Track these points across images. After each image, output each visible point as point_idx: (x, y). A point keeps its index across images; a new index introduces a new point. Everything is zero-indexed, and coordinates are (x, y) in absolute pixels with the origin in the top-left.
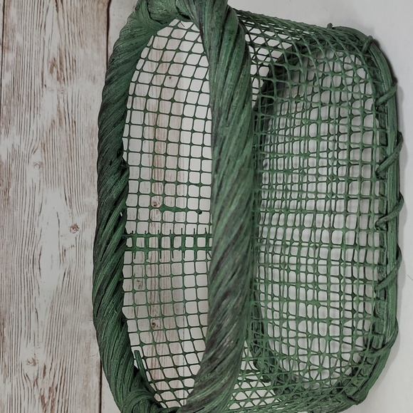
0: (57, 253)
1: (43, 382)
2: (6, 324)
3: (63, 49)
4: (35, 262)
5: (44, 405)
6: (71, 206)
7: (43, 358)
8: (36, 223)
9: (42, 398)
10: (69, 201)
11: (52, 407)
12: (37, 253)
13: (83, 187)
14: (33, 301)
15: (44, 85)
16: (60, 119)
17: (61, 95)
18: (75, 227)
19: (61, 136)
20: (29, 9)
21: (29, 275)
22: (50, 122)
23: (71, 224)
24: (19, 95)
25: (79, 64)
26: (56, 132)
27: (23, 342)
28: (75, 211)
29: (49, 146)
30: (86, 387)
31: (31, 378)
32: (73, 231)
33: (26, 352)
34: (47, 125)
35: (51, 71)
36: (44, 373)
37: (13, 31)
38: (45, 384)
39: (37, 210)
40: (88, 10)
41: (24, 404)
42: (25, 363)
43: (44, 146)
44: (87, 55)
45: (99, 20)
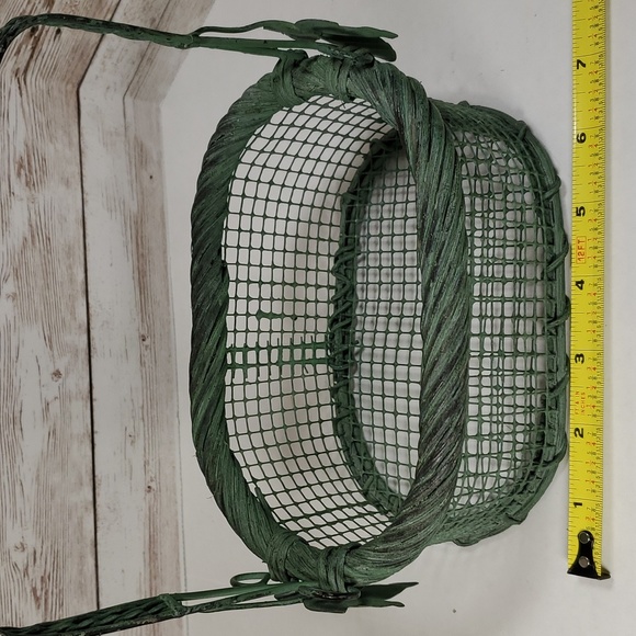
0: (39, 408)
1: (34, 572)
3: (30, 144)
4: (15, 421)
5: (37, 599)
6: (51, 347)
7: (32, 542)
8: (13, 372)
9: (34, 590)
10: (49, 341)
11: (46, 600)
12: (17, 409)
13: (63, 321)
14: (16, 470)
15: (11, 193)
16: (33, 236)
17: (31, 205)
18: (57, 374)
19: (34, 258)
21: (10, 438)
22: (21, 240)
23: (52, 370)
25: (49, 164)
26: (29, 254)
27: (9, 522)
28: (56, 352)
29: (23, 272)
30: (81, 572)
31: (21, 567)
32: (55, 378)
33: (12, 538)
34: (18, 243)
35: (19, 174)
36: (35, 559)
38: (36, 573)
39: (14, 354)
40: (56, 93)
41: (15, 600)
42: (12, 549)
43: (16, 271)
44: (57, 151)
45: (68, 104)
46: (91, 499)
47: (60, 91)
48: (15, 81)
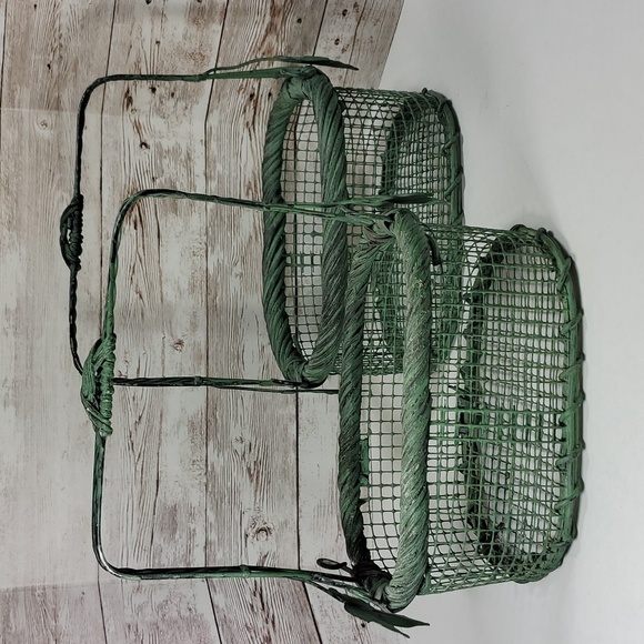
0: (256, 349)
1: (249, 457)
2: (218, 408)
3: (256, 173)
4: (239, 357)
5: (251, 476)
7: (248, 437)
8: (239, 325)
9: (249, 469)
11: (257, 478)
12: (241, 350)
16: (256, 235)
17: (256, 214)
19: (256, 249)
20: (227, 141)
22: (247, 238)
27: (232, 423)
29: (248, 259)
30: (285, 462)
31: (240, 453)
33: (235, 433)
34: (245, 240)
35: (247, 194)
36: (250, 449)
37: (215, 162)
38: (251, 459)
39: (239, 314)
41: (234, 474)
42: (234, 441)
43: (243, 258)
46: (295, 413)
48: (246, 130)
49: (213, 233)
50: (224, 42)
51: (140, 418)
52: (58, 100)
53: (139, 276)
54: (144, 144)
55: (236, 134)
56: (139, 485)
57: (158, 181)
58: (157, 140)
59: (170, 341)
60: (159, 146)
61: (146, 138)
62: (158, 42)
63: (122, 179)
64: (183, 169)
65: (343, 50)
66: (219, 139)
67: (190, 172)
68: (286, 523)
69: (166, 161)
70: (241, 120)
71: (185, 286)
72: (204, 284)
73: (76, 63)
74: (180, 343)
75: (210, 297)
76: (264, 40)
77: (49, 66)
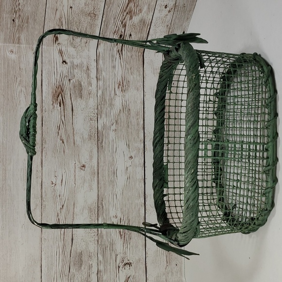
0: (124, 169)
2: (104, 200)
3: (123, 76)
4: (115, 173)
5: (121, 235)
6: (129, 148)
7: (119, 215)
8: (114, 156)
9: (120, 232)
10: (128, 145)
11: (124, 236)
12: (115, 169)
14: (114, 190)
15: (115, 94)
16: (123, 109)
17: (123, 98)
18: (131, 157)
19: (123, 116)
20: (108, 60)
21: (112, 179)
23: (129, 156)
24: (105, 100)
25: (131, 83)
26: (121, 114)
27: (111, 208)
28: (131, 150)
32: (130, 159)
34: (118, 112)
35: (119, 88)
37: (101, 71)
39: (115, 150)
40: (134, 56)
41: (112, 235)
42: (112, 217)
43: (117, 122)
44: (134, 78)
45: (139, 61)
46: (144, 202)
47: (136, 56)
48: (118, 54)
49: (101, 108)
50: (106, 7)
51: (63, 206)
52: (19, 39)
53: (62, 131)
54: (64, 62)
55: (113, 56)
56: (63, 242)
57: (72, 81)
58: (71, 59)
59: (78, 165)
60: (72, 63)
61: (65, 58)
62: (71, 7)
63: (53, 81)
64: (85, 75)
65: (169, 11)
66: (104, 59)
67: (88, 76)
68: (139, 260)
69: (76, 71)
70: (115, 49)
71: (86, 136)
72: (96, 135)
73: (28, 19)
74: (84, 166)
75: (100, 142)
76: (127, 6)
77: (13, 20)
